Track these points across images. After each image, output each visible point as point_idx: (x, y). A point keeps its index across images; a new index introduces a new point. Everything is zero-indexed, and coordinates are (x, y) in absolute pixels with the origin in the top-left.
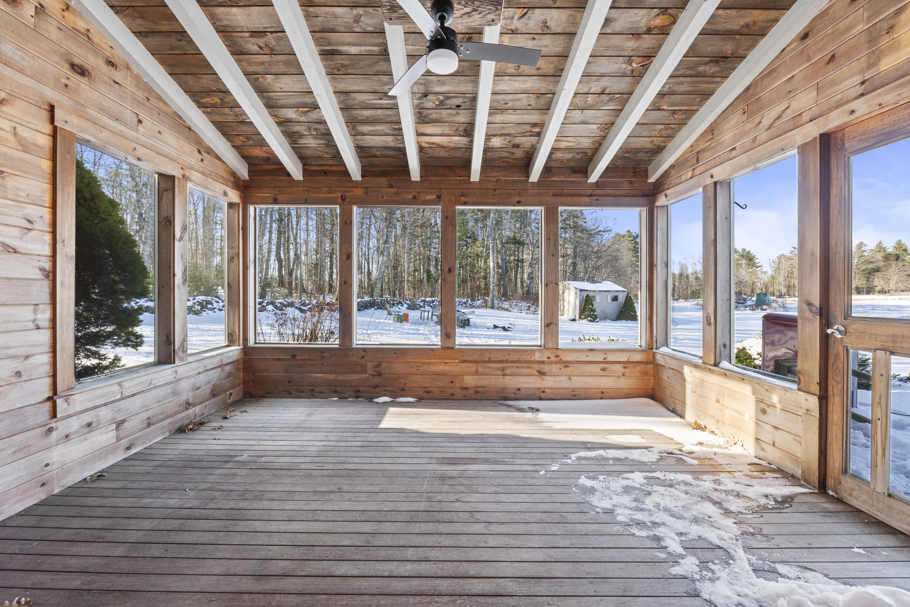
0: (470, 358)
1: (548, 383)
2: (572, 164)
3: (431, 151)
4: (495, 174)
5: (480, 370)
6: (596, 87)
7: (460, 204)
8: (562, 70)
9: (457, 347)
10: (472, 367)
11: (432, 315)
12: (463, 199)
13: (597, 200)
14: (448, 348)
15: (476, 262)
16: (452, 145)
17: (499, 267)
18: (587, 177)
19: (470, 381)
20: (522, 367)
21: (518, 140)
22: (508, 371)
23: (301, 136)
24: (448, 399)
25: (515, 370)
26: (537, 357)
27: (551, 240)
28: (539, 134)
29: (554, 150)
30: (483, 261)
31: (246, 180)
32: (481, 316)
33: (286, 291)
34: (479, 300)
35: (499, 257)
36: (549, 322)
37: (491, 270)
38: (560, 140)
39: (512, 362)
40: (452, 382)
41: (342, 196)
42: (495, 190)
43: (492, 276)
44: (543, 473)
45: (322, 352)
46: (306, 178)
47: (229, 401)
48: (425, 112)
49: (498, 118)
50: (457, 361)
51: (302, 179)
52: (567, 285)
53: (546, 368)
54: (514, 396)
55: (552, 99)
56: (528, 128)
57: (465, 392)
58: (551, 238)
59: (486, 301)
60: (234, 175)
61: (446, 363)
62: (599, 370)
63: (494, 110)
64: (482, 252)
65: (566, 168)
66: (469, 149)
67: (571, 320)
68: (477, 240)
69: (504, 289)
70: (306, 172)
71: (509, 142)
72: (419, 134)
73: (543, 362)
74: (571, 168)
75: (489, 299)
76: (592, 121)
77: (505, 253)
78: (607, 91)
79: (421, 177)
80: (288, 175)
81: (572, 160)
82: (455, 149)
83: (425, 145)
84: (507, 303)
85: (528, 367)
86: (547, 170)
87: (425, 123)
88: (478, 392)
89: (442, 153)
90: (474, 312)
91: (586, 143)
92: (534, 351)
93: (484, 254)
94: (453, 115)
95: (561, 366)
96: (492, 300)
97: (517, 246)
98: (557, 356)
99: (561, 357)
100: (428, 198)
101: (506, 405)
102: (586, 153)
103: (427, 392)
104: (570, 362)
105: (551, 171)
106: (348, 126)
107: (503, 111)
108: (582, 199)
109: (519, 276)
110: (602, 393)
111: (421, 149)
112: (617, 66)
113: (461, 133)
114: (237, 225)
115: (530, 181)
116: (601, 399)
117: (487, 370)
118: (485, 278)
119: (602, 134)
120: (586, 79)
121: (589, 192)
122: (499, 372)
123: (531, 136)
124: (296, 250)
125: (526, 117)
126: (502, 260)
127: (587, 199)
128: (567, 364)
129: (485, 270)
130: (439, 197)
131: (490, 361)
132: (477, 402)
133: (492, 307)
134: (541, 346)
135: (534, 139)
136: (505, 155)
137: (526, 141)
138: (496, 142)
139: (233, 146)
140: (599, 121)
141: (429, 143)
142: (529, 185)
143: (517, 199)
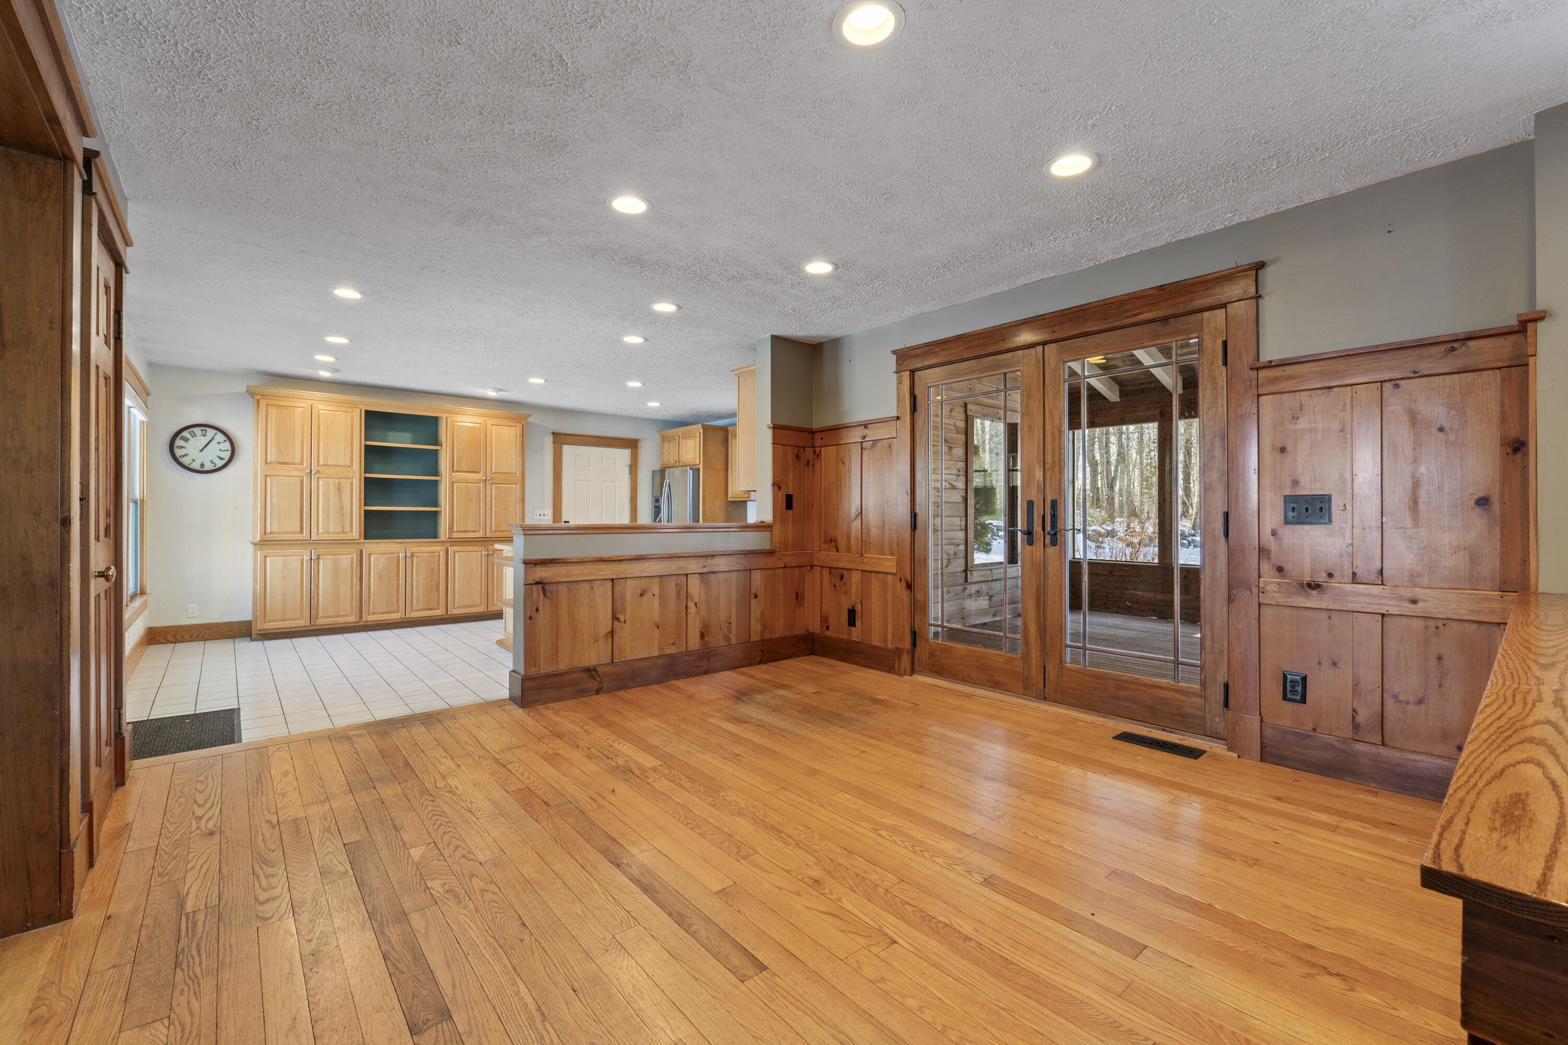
33: (1103, 513)
41: (1161, 412)
45: (1140, 569)
46: (1125, 398)
51: (1120, 401)
70: (1122, 394)
80: (1105, 398)
106: (1162, 353)
124: (1120, 446)
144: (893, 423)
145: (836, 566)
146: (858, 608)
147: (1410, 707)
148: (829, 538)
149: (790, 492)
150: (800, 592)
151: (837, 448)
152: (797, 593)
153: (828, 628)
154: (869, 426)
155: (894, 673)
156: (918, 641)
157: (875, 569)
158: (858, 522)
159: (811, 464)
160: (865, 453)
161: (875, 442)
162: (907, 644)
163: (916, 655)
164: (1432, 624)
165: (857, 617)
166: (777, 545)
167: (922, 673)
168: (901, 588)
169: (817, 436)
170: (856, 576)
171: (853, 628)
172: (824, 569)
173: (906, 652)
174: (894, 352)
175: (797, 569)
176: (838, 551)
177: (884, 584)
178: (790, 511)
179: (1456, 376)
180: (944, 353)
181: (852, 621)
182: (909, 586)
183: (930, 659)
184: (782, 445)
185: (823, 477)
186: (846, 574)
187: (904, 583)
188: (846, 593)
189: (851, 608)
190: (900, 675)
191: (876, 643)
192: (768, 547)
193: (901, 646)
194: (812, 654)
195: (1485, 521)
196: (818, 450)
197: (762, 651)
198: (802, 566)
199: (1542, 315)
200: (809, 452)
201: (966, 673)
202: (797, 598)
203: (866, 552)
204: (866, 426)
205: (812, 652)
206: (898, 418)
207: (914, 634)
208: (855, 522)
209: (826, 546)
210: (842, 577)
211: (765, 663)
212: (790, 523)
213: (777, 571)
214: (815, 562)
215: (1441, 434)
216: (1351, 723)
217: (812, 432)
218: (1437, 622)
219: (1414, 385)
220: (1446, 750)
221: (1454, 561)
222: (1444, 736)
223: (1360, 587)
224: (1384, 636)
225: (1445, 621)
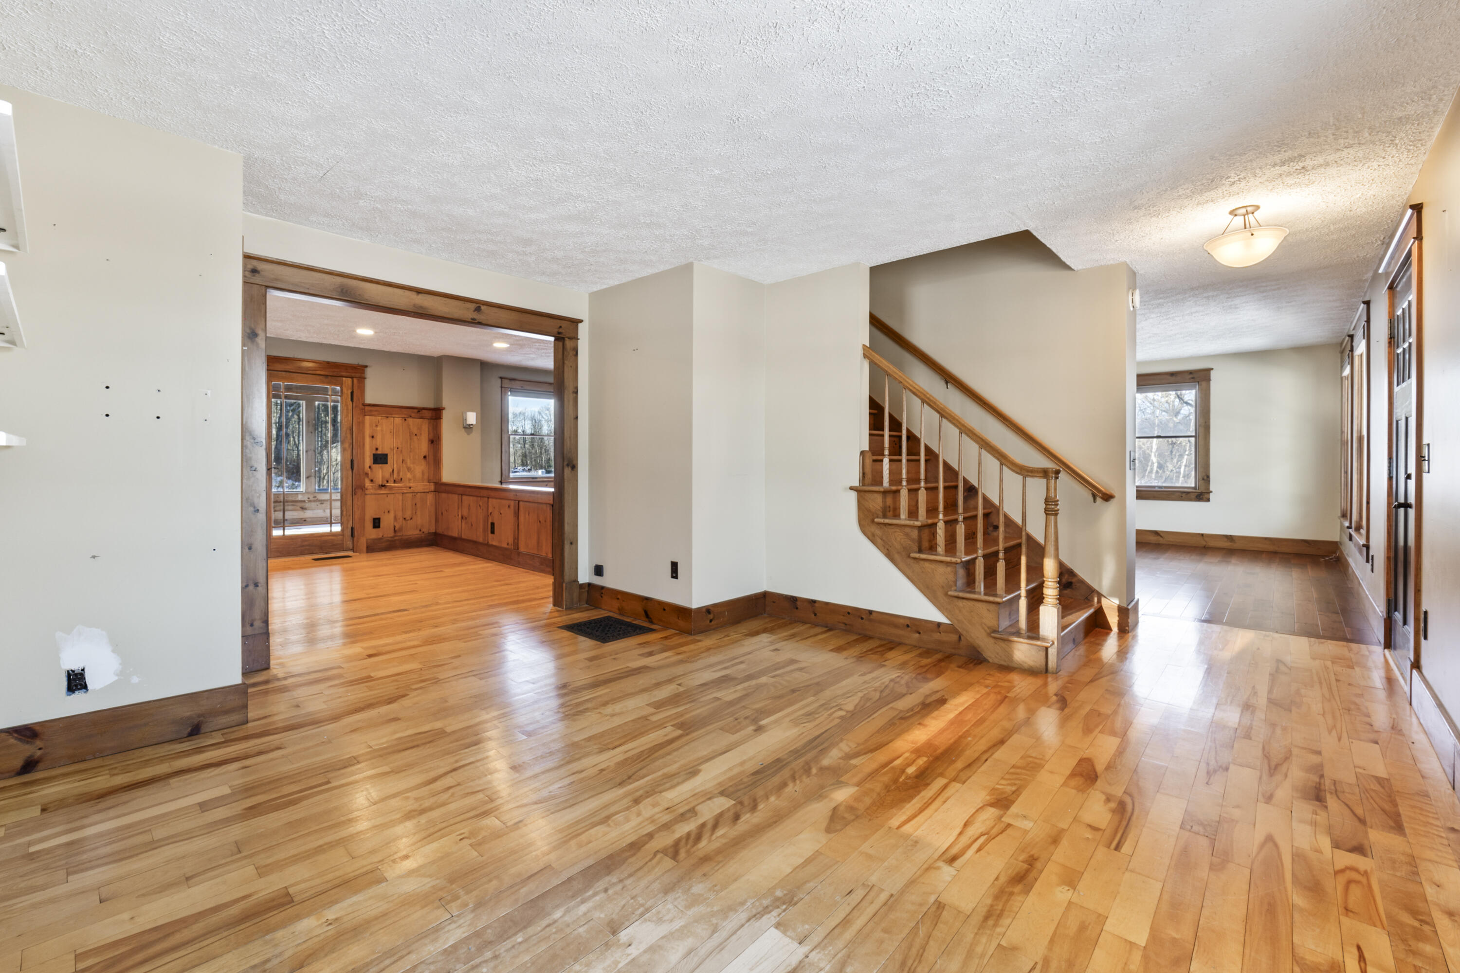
1: (308, 514)
53: (307, 505)
73: (304, 501)
104: (324, 500)
147: (409, 521)
179: (421, 420)
195: (425, 463)
199: (444, 408)
215: (416, 436)
218: (415, 493)
219: (410, 420)
220: (418, 532)
221: (418, 474)
222: (417, 528)
223: (396, 485)
224: (402, 500)
225: (417, 493)
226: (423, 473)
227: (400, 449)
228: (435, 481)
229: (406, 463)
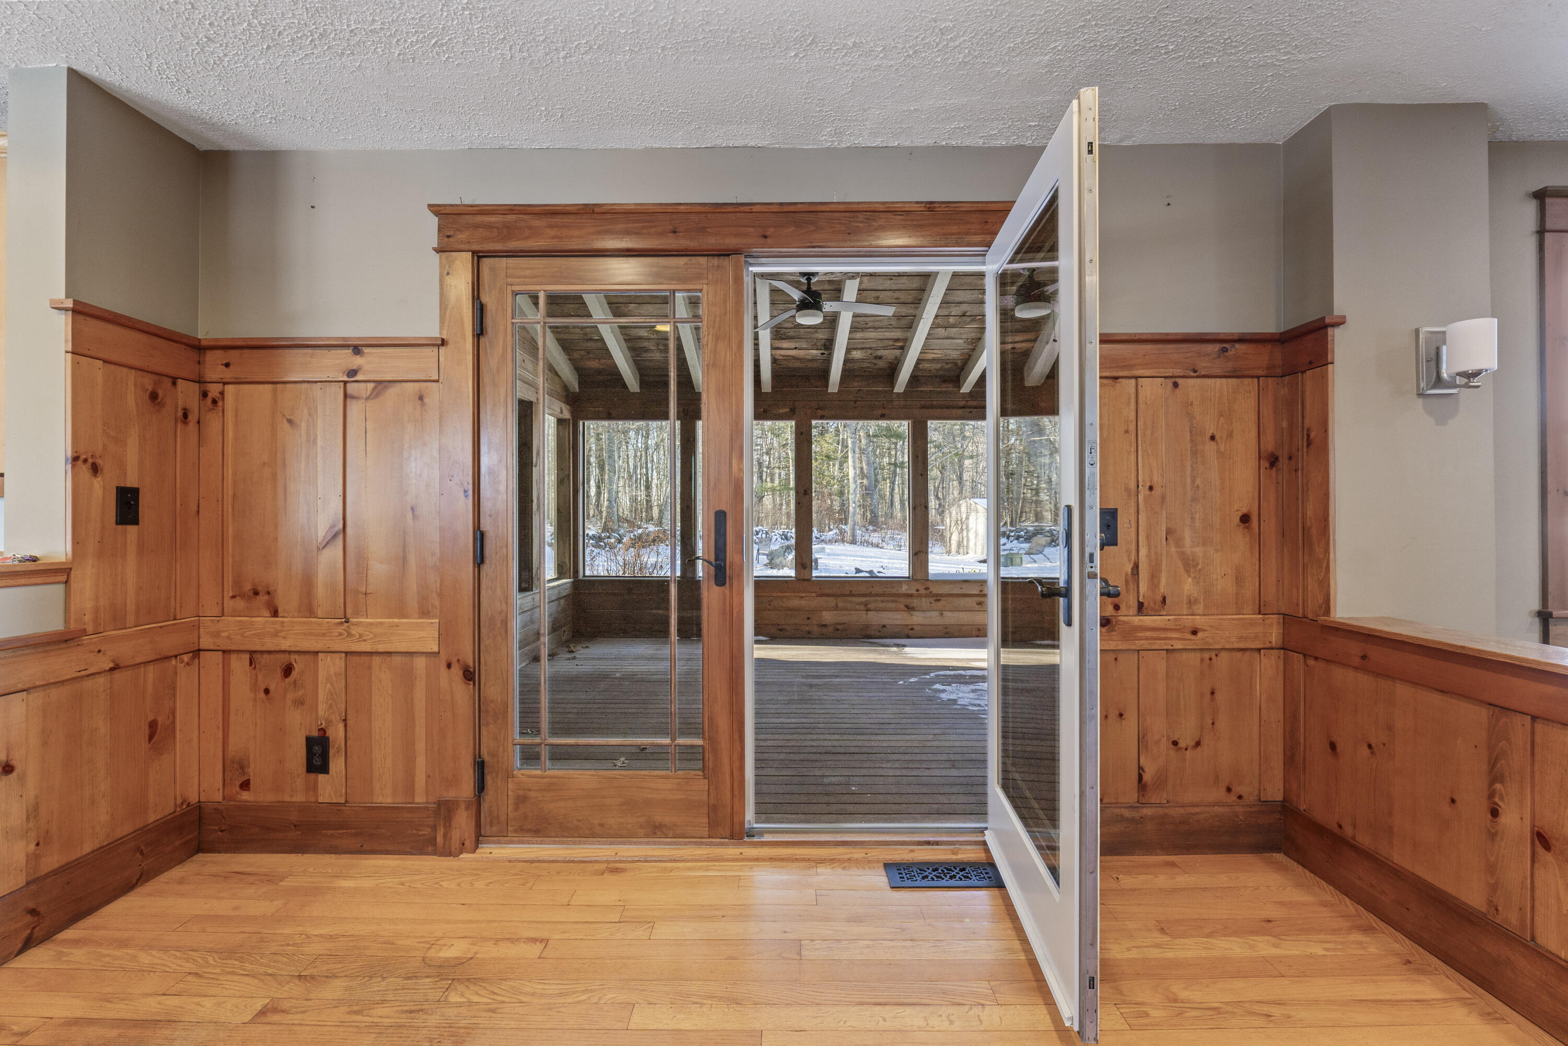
0: (828, 591)
1: (917, 618)
2: (941, 373)
3: (785, 362)
4: (856, 384)
5: (840, 605)
6: (956, 310)
7: (816, 418)
8: (921, 299)
9: (813, 579)
10: (832, 601)
11: (758, 554)
12: (820, 412)
13: (970, 412)
14: (804, 580)
15: (825, 467)
16: (809, 357)
17: (863, 475)
18: (959, 387)
19: (828, 617)
20: (887, 601)
21: (879, 353)
22: (871, 606)
23: (647, 350)
24: (804, 638)
25: (881, 605)
26: (904, 589)
27: (920, 458)
28: (902, 348)
29: (919, 361)
30: (837, 466)
31: (576, 393)
32: (834, 555)
34: (830, 530)
35: (864, 458)
36: (917, 550)
37: (851, 480)
38: (925, 353)
39: (877, 595)
40: (808, 618)
41: (684, 410)
42: (855, 402)
43: (851, 491)
44: (901, 682)
46: (644, 390)
47: (564, 639)
48: (782, 331)
49: (858, 335)
50: (814, 595)
51: (639, 391)
52: (973, 505)
53: (915, 602)
54: (878, 634)
55: (913, 320)
56: (891, 343)
57: (824, 630)
58: (920, 456)
59: (842, 532)
60: (565, 388)
61: (802, 597)
62: (975, 604)
63: (854, 329)
64: (836, 451)
65: (936, 377)
66: (828, 361)
67: (980, 562)
68: (827, 431)
69: (872, 512)
71: (871, 354)
72: (773, 348)
73: (911, 596)
74: (940, 376)
75: (848, 528)
76: (956, 336)
77: (874, 451)
78: (968, 314)
79: (773, 388)
80: (625, 387)
81: (941, 369)
82: (811, 360)
83: (777, 357)
84: (876, 535)
85: (894, 601)
86: (914, 379)
87: (782, 339)
88: (838, 630)
89: (797, 364)
90: (823, 549)
91: (954, 355)
92: (901, 582)
93: (839, 455)
94: (811, 333)
95: (932, 600)
96: (853, 530)
97: (894, 440)
98: (927, 589)
99: (931, 589)
100: (781, 411)
101: (869, 642)
102: (956, 364)
103: (781, 630)
104: (942, 595)
105: (918, 380)
107: (863, 329)
108: (954, 411)
109: (896, 490)
110: (979, 630)
111: (774, 361)
112: (974, 296)
113: (819, 347)
114: (567, 443)
115: (895, 391)
116: (978, 636)
117: (848, 605)
118: (841, 493)
119: (971, 347)
120: (945, 305)
121: (962, 403)
122: (862, 607)
123: (894, 349)
125: (887, 334)
126: (868, 464)
127: (960, 412)
128: (938, 598)
129: (841, 481)
130: (793, 410)
131: (851, 595)
132: (838, 640)
133: (853, 542)
134: (909, 578)
135: (898, 352)
136: (865, 365)
137: (889, 354)
138: (857, 354)
139: (570, 359)
140: (964, 336)
141: (784, 356)
142: (894, 396)
143: (880, 412)
144: (431, 352)
145: (269, 646)
146: (337, 734)
147: (1188, 752)
148: (248, 587)
149: (131, 481)
150: (160, 720)
151: (275, 392)
152: (153, 725)
153: (245, 785)
154: (366, 350)
155: (435, 853)
156: (489, 779)
157: (381, 648)
158: (336, 551)
159: (193, 418)
160: (355, 409)
161: (381, 385)
162: (466, 789)
163: (485, 807)
164: (1206, 655)
165: (332, 752)
166: (87, 618)
167: (502, 835)
168: (452, 681)
169: (212, 358)
170: (330, 667)
171: (321, 777)
172: (233, 657)
173: (463, 806)
174: (436, 209)
175: (151, 668)
176: (275, 614)
177: (407, 679)
178: (132, 530)
179: (1224, 380)
180: (553, 233)
181: (317, 761)
182: (469, 675)
183: (517, 808)
184: (105, 361)
185: (229, 450)
186: (299, 664)
187: (456, 671)
188: (299, 703)
189: (315, 733)
190: (450, 854)
191: (384, 795)
192: (54, 623)
193: (451, 794)
194: (200, 849)
195: (1248, 539)
196: (214, 390)
197: (33, 912)
198: (167, 658)
199: (1338, 320)
200: (187, 393)
201: (596, 822)
202: (151, 737)
203: (357, 614)
204: (357, 349)
205: (201, 847)
206: (443, 343)
207: (480, 766)
208: (327, 553)
209: (240, 604)
210: (288, 671)
211: (47, 937)
212: (132, 559)
213: (88, 684)
214: (206, 642)
215: (1213, 443)
216: (1136, 783)
217: (199, 348)
218: (1211, 653)
219: (1192, 385)
220: (1218, 794)
221: (1223, 584)
222: (1217, 779)
223: (1147, 620)
224: (1168, 676)
225: (1218, 651)
226: (1239, 579)
227: (1157, 491)
228: (1284, 610)
229: (1179, 543)
